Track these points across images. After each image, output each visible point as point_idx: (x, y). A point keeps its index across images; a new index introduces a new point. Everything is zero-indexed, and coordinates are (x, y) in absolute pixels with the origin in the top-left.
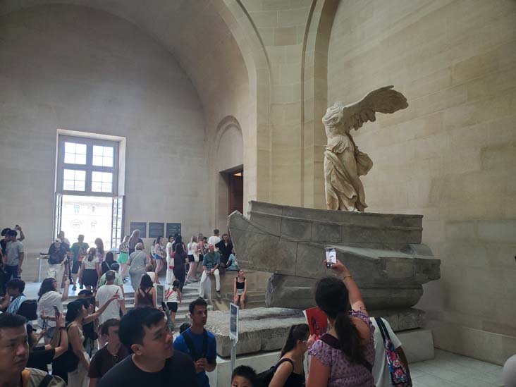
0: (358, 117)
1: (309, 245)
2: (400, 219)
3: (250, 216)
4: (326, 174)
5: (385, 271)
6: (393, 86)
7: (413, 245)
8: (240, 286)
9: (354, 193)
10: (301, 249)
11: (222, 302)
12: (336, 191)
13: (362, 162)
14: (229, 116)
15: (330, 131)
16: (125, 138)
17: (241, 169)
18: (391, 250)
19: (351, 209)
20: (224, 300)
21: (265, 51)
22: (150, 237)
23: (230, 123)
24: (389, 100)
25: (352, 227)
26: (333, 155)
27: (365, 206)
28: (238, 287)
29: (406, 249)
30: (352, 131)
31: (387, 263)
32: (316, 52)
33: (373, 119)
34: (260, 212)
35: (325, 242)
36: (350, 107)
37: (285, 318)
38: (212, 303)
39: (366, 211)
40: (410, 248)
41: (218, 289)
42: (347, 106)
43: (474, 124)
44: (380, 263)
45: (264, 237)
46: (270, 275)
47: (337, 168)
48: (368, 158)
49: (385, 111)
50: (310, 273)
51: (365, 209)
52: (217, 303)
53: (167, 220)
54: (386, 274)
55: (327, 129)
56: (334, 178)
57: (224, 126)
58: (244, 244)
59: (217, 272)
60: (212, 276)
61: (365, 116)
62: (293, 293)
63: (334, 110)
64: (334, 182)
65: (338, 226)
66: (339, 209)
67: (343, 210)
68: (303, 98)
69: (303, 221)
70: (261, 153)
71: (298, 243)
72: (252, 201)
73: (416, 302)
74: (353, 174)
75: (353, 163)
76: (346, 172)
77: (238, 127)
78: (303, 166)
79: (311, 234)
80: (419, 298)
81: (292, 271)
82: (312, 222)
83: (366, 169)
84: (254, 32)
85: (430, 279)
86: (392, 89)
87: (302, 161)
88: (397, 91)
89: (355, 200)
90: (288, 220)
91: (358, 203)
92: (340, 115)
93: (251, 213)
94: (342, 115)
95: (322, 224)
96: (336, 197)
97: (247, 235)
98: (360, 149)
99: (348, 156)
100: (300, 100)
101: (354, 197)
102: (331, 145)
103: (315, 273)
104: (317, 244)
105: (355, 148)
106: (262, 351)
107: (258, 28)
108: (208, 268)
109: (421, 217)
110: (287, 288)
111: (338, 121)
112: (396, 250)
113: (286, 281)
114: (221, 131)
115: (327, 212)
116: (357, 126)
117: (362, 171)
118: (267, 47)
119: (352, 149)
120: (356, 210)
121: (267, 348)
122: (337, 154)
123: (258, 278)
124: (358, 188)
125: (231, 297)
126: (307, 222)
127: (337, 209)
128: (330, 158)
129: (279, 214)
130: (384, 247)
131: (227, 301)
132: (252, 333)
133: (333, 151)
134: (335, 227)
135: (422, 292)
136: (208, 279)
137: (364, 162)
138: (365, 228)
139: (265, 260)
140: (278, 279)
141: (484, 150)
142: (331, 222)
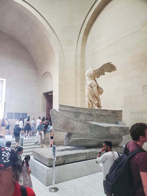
0: (98, 74)
1: (81, 122)
2: (114, 112)
3: (59, 110)
4: (87, 95)
5: (110, 132)
6: (111, 62)
7: (119, 122)
8: (52, 138)
9: (97, 102)
10: (78, 123)
11: (45, 144)
12: (91, 101)
13: (100, 90)
14: (47, 72)
15: (88, 78)
16: (5, 79)
17: (52, 92)
18: (111, 123)
19: (96, 108)
20: (46, 144)
21: (62, 47)
22: (15, 118)
23: (47, 74)
24: (110, 67)
25: (97, 115)
26: (90, 88)
27: (101, 107)
28: (51, 139)
29: (117, 123)
30: (96, 79)
31: (110, 129)
32: (81, 49)
33: (104, 74)
34: (63, 109)
35: (87, 120)
36: (96, 70)
37: (72, 150)
38: (40, 144)
39: (102, 108)
40: (118, 123)
41: (43, 139)
42: (95, 69)
43: (140, 77)
44: (108, 128)
45: (65, 118)
46: (66, 133)
47: (91, 92)
48: (102, 89)
49: (108, 71)
50: (82, 133)
51: (101, 108)
52: (43, 145)
53: (22, 112)
54: (110, 133)
55: (87, 78)
56: (90, 96)
57: (45, 76)
58: (56, 121)
59: (43, 133)
60: (41, 134)
61: (101, 73)
62: (75, 140)
63: (89, 71)
64: (90, 97)
65: (92, 114)
66: (92, 108)
67: (93, 108)
68: (76, 66)
69: (79, 112)
70: (60, 86)
71: (77, 121)
72: (60, 105)
73: (120, 143)
74: (97, 95)
75: (97, 91)
76: (94, 94)
77: (51, 76)
78: (76, 91)
79: (82, 117)
80: (121, 142)
81: (75, 132)
82: (82, 113)
83: (102, 93)
84: (58, 41)
85: (125, 134)
86: (111, 63)
87: (76, 89)
88: (113, 64)
89: (98, 104)
90: (73, 112)
91: (99, 106)
92: (92, 73)
93: (59, 109)
94: (93, 73)
95: (86, 114)
96: (91, 103)
97: (58, 118)
98: (99, 85)
99: (95, 88)
100: (75, 67)
101: (97, 103)
102: (88, 84)
103: (83, 133)
104: (84, 121)
105: (98, 85)
106: (64, 164)
107: (59, 39)
108: (39, 131)
109: (122, 111)
110: (73, 139)
111: (91, 75)
112: (113, 123)
113: (72, 136)
114: (44, 77)
115: (88, 109)
116: (98, 77)
117: (100, 94)
118: (62, 46)
119: (96, 85)
120: (98, 108)
121: (66, 162)
122: (91, 87)
123: (59, 134)
124: (98, 100)
125: (49, 142)
126: (80, 113)
127: (91, 108)
128: (88, 89)
129: (70, 109)
130: (108, 122)
131: (47, 144)
132: (60, 156)
133: (89, 86)
134: (91, 115)
135: (122, 139)
136: (39, 135)
137: (101, 91)
138: (102, 115)
139: (64, 127)
140: (69, 135)
141: (144, 86)
142: (89, 113)
